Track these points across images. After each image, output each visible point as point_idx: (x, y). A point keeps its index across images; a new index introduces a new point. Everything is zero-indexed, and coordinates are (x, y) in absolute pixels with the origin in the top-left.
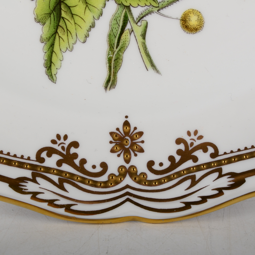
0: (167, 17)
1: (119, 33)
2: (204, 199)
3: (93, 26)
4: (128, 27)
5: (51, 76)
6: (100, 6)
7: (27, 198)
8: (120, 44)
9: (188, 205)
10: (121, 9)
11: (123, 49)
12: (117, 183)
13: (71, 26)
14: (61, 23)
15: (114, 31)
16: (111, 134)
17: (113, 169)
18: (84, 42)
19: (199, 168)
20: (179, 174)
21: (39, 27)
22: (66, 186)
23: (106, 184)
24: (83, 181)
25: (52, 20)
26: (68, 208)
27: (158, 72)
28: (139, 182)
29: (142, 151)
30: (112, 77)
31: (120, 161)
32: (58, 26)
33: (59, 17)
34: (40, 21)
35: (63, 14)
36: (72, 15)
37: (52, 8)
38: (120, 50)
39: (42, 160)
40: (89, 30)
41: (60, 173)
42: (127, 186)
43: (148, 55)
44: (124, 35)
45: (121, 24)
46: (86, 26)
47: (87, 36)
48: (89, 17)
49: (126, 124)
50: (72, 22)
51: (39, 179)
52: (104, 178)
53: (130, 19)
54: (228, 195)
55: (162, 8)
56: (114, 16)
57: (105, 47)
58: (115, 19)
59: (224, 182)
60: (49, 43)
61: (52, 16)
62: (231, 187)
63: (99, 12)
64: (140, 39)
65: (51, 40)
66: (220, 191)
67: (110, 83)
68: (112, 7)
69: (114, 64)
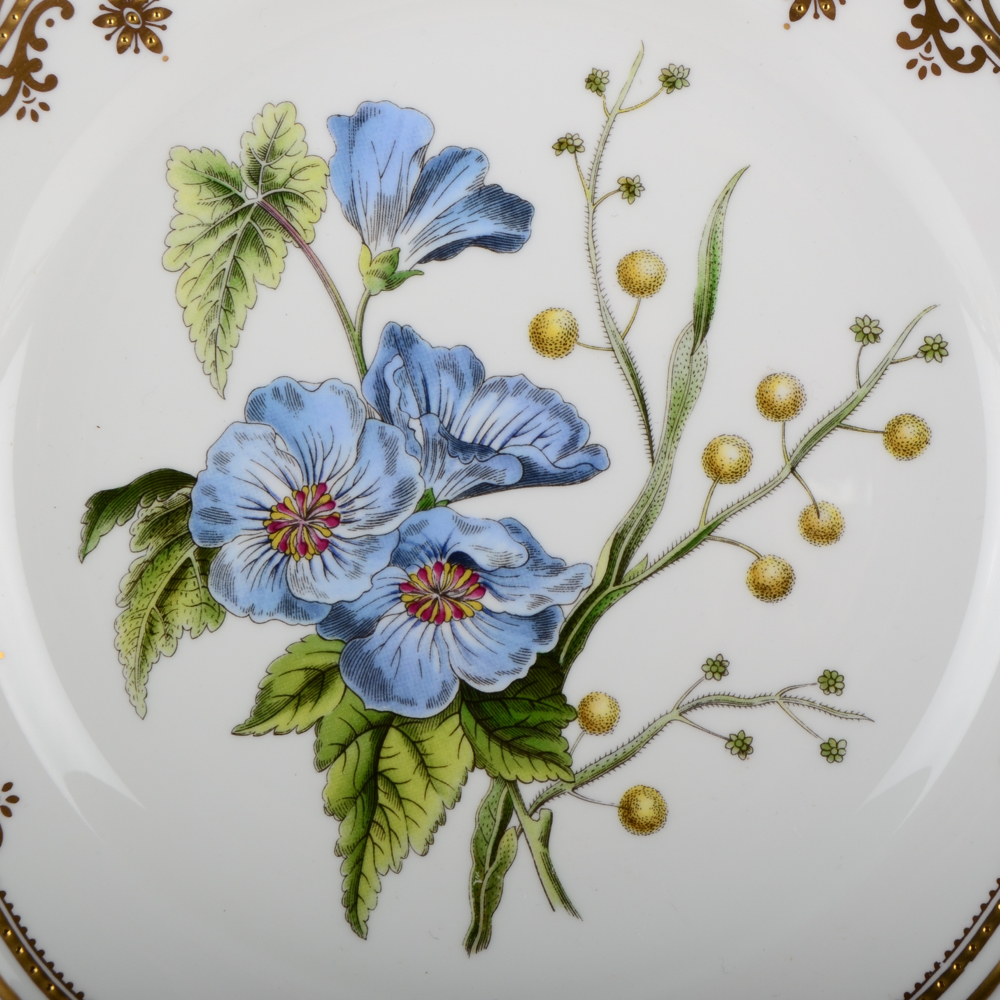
0: (592, 801)
1: (494, 834)
3: (442, 821)
4: (514, 822)
5: (357, 925)
6: (456, 781)
8: (498, 857)
10: (498, 787)
11: (502, 868)
13: (397, 822)
14: (378, 817)
15: (485, 830)
18: (425, 854)
21: (332, 823)
25: (360, 809)
27: (574, 913)
30: (481, 924)
32: (370, 822)
33: (373, 805)
34: (335, 811)
35: (382, 799)
36: (400, 800)
37: (358, 786)
38: (497, 870)
40: (434, 830)
43: (555, 879)
44: (505, 838)
45: (499, 817)
46: (427, 822)
47: (430, 842)
48: (434, 803)
50: (400, 813)
53: (517, 806)
55: (582, 785)
56: (485, 800)
58: (487, 806)
60: (353, 858)
61: (359, 802)
63: (454, 794)
64: (538, 847)
65: (357, 851)
67: (478, 937)
68: (480, 782)
69: (486, 897)
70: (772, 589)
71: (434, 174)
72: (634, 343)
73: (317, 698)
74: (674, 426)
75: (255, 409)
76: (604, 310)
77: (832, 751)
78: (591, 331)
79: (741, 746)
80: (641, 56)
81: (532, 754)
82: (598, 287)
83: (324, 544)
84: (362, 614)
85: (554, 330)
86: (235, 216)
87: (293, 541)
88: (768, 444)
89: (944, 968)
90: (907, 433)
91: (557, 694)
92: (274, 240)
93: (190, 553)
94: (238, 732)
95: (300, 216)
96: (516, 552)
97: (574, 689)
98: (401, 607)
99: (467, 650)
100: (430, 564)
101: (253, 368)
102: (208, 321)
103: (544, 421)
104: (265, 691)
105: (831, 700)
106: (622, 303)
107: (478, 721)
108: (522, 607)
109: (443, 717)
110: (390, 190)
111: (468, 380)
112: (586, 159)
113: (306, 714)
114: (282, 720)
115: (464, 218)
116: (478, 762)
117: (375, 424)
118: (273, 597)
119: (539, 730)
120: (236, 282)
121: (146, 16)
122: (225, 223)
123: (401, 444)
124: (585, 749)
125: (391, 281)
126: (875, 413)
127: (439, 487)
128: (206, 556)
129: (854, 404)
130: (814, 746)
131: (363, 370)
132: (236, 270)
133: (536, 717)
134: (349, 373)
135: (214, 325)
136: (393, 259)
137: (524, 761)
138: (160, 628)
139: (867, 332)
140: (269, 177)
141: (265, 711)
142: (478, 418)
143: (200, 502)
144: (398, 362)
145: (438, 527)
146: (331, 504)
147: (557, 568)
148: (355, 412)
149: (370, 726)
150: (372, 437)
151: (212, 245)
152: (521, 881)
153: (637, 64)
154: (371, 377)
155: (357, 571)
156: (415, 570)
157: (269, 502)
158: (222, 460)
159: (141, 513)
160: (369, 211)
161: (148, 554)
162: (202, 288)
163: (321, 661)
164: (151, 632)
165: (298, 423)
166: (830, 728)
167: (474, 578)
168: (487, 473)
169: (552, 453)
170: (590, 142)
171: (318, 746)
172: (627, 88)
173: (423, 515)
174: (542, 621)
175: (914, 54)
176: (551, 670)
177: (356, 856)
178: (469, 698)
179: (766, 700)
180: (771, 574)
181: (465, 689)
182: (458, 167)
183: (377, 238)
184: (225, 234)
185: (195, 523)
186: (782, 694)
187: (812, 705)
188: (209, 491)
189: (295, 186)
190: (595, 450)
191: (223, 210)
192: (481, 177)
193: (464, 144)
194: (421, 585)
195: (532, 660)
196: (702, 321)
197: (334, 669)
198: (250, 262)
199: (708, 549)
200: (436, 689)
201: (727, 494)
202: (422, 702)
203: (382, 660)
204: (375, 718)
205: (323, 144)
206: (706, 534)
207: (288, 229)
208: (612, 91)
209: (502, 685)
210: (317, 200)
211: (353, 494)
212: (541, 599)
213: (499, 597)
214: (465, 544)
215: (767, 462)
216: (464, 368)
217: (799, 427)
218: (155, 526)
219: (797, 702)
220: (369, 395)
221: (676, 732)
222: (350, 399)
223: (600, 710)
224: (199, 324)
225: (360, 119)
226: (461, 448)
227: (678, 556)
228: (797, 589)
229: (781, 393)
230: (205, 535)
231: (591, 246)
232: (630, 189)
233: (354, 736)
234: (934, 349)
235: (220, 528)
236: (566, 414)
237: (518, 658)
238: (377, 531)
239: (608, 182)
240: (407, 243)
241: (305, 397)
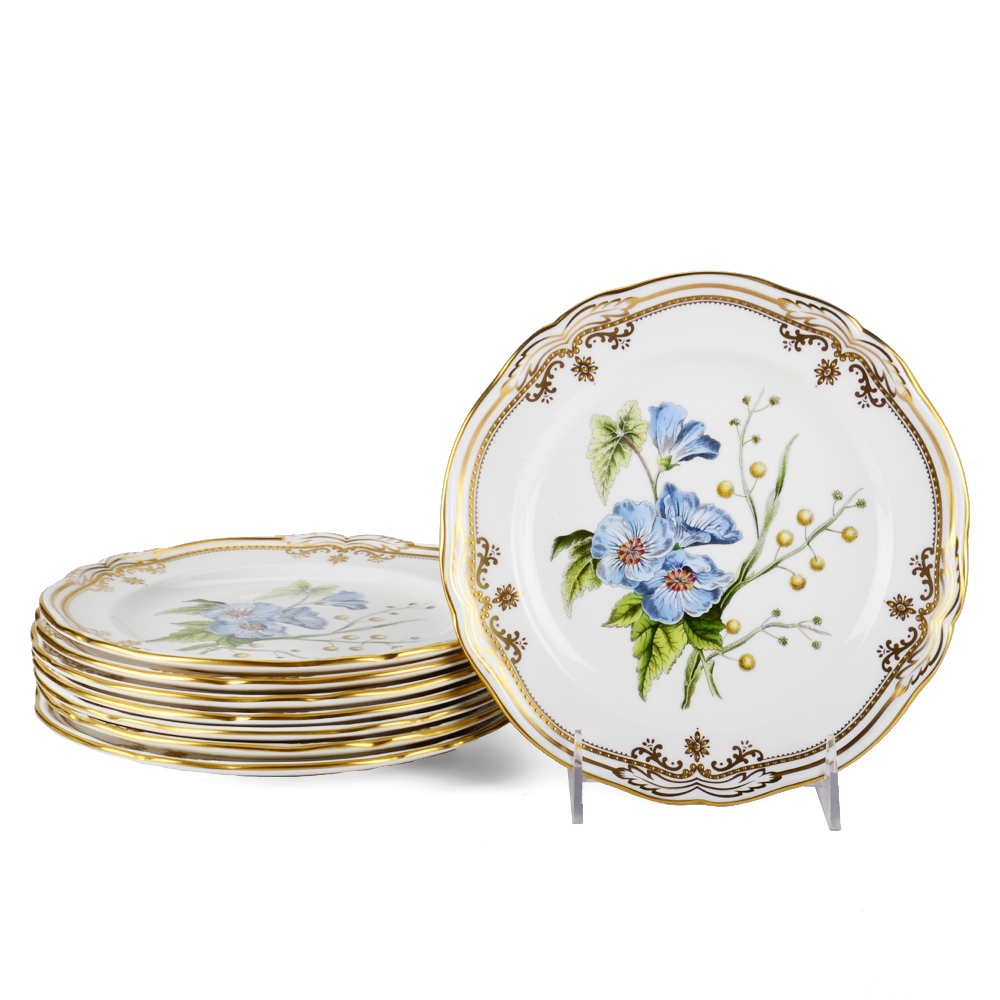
0: (729, 658)
1: (693, 668)
2: (752, 789)
3: (675, 662)
4: (700, 664)
5: (642, 697)
6: (681, 648)
7: (625, 783)
8: (694, 676)
9: (740, 793)
10: (696, 651)
11: (695, 680)
12: (689, 776)
13: (658, 661)
14: (652, 659)
15: (690, 666)
16: (686, 740)
17: (686, 766)
18: (668, 673)
19: (749, 768)
20: (734, 772)
21: (636, 660)
22: (652, 775)
23: (681, 776)
24: (665, 773)
25: (645, 656)
26: (654, 791)
27: (720, 698)
28: (705, 776)
29: (707, 753)
30: (687, 700)
31: (692, 760)
32: (649, 661)
33: (651, 655)
34: (637, 656)
35: (654, 653)
36: (660, 654)
37: (646, 647)
38: (693, 681)
39: (636, 757)
40: (672, 665)
41: (648, 766)
42: (697, 779)
43: (714, 686)
44: (697, 669)
45: (695, 662)
46: (669, 662)
47: (670, 669)
49: (697, 734)
50: (660, 658)
51: (633, 770)
52: (680, 772)
53: (702, 658)
54: (770, 787)
55: (726, 652)
56: (690, 656)
57: (683, 678)
58: (692, 658)
59: (767, 778)
60: (642, 673)
61: (645, 653)
62: (772, 782)
63: (679, 653)
64: (709, 673)
66: (764, 785)
67: (686, 704)
68: (689, 649)
69: (689, 690)
70: (798, 587)
71: (685, 431)
72: (753, 495)
73: (633, 615)
74: (766, 525)
75: (617, 510)
76: (744, 482)
77: (816, 645)
78: (739, 490)
79: (784, 642)
80: (763, 392)
81: (708, 640)
82: (742, 474)
83: (638, 560)
84: (650, 587)
85: (726, 488)
86: (613, 441)
87: (628, 558)
88: (800, 534)
89: (852, 723)
90: (850, 533)
91: (719, 619)
92: (627, 450)
93: (590, 560)
94: (604, 626)
95: (637, 442)
96: (708, 568)
97: (725, 617)
98: (665, 584)
99: (688, 601)
100: (676, 570)
101: (617, 495)
102: (602, 477)
103: (720, 521)
104: (614, 612)
105: (817, 627)
106: (750, 480)
107: (690, 627)
108: (708, 587)
109: (678, 625)
110: (670, 435)
111: (694, 505)
112: (741, 427)
113: (629, 621)
114: (619, 622)
115: (696, 446)
116: (689, 641)
117: (660, 518)
118: (619, 578)
119: (712, 632)
120: (612, 464)
121: (589, 369)
122: (610, 443)
123: (668, 526)
124: (727, 639)
125: (668, 467)
126: (838, 526)
127: (681, 543)
128: (596, 562)
129: (831, 522)
130: (810, 644)
131: (656, 499)
132: (613, 460)
133: (711, 627)
134: (651, 499)
135: (604, 479)
136: (669, 460)
137: (706, 642)
138: (578, 586)
139: (837, 496)
140: (626, 427)
141: (613, 619)
142: (696, 519)
143: (595, 542)
144: (669, 496)
145: (680, 557)
146: (642, 546)
147: (721, 574)
148: (652, 513)
149: (651, 626)
150: (658, 523)
151: (605, 450)
152: (702, 685)
153: (761, 395)
154: (659, 501)
155: (650, 570)
156: (670, 572)
157: (620, 544)
158: (603, 528)
159: (574, 544)
160: (662, 442)
161: (575, 560)
162: (600, 465)
163: (635, 602)
164: (574, 588)
165: (632, 516)
166: (816, 637)
167: (691, 576)
168: (698, 538)
169: (722, 533)
170: (743, 422)
171: (632, 632)
172: (757, 403)
173: (674, 552)
174: (715, 593)
175: (860, 399)
176: (717, 611)
177: (644, 672)
178: (687, 618)
179: (793, 626)
180: (798, 581)
181: (686, 615)
182: (694, 428)
183: (664, 451)
184: (609, 447)
185: (592, 550)
186: (799, 624)
187: (810, 628)
188: (598, 539)
189: (636, 431)
190: (737, 533)
191: (610, 438)
192: (703, 432)
193: (697, 420)
194: (672, 577)
195: (711, 606)
196: (779, 489)
197: (640, 605)
198: (618, 457)
199: (776, 569)
200: (675, 615)
201: (784, 551)
202: (670, 619)
203: (657, 603)
204: (653, 624)
205: (647, 417)
206: (776, 565)
207: (632, 446)
208: (751, 403)
209: (699, 615)
210: (643, 436)
211: (650, 543)
212: (715, 585)
213: (700, 583)
214: (688, 563)
215: (799, 541)
216: (693, 500)
217: (811, 529)
218: (579, 550)
219: (804, 627)
220: (657, 508)
221: (761, 635)
222: (651, 509)
223: (734, 626)
224: (598, 478)
225: (661, 408)
226: (689, 529)
227: (765, 572)
228: (807, 586)
229: (806, 516)
230: (596, 554)
231: (741, 460)
232: (756, 440)
233: (645, 630)
234: (861, 504)
235: (601, 552)
236: (728, 519)
237: (705, 605)
238: (658, 557)
239: (748, 436)
240: (675, 454)
241: (635, 507)
